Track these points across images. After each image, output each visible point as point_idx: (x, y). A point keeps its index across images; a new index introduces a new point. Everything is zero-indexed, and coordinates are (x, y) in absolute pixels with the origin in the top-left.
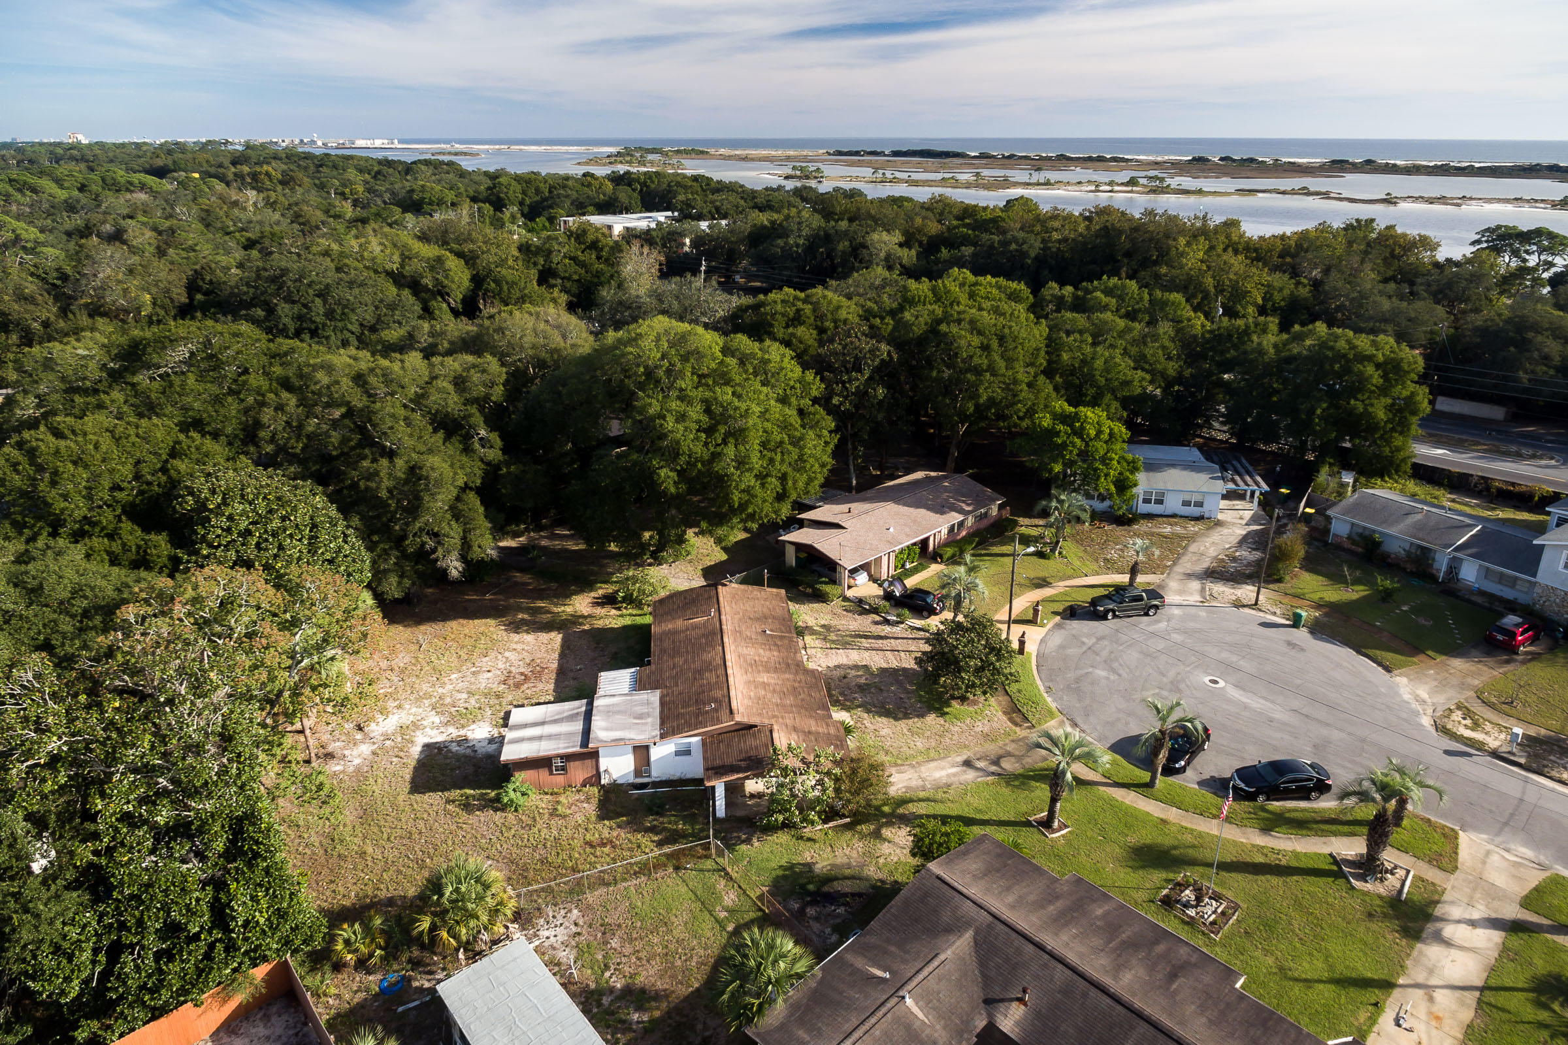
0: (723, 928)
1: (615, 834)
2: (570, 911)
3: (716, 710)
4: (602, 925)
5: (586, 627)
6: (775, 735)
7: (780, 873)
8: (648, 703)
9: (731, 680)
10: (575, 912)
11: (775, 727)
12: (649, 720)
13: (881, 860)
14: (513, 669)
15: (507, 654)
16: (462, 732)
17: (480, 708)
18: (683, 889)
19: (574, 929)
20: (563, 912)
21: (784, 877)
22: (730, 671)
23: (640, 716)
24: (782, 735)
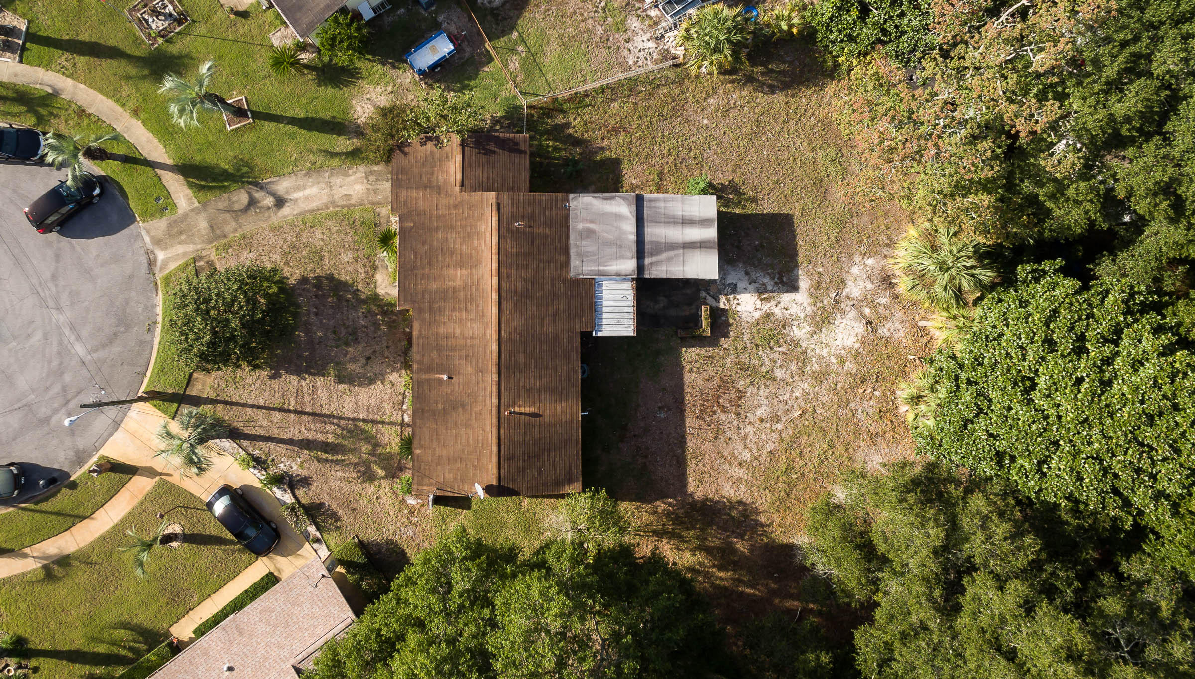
0: (521, 35)
1: (606, 143)
2: (635, 63)
3: (514, 218)
4: (610, 48)
5: (661, 506)
6: (459, 176)
7: (472, 83)
8: (581, 255)
9: (495, 265)
10: (631, 62)
11: (457, 188)
12: (580, 226)
13: (390, 88)
14: (736, 423)
15: (746, 455)
16: (766, 307)
17: (757, 346)
18: (549, 76)
19: (630, 45)
20: (640, 63)
21: (469, 79)
22: (495, 280)
23: (590, 233)
24: (452, 179)
